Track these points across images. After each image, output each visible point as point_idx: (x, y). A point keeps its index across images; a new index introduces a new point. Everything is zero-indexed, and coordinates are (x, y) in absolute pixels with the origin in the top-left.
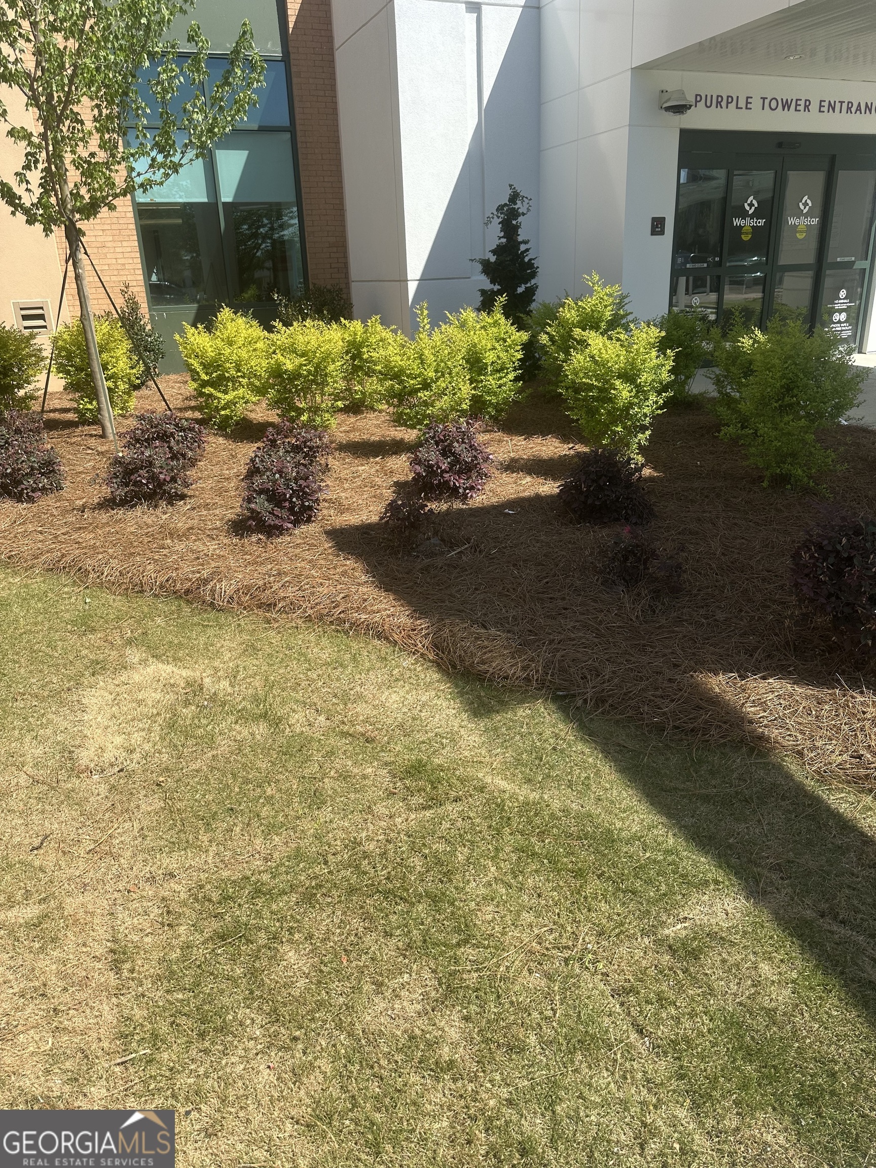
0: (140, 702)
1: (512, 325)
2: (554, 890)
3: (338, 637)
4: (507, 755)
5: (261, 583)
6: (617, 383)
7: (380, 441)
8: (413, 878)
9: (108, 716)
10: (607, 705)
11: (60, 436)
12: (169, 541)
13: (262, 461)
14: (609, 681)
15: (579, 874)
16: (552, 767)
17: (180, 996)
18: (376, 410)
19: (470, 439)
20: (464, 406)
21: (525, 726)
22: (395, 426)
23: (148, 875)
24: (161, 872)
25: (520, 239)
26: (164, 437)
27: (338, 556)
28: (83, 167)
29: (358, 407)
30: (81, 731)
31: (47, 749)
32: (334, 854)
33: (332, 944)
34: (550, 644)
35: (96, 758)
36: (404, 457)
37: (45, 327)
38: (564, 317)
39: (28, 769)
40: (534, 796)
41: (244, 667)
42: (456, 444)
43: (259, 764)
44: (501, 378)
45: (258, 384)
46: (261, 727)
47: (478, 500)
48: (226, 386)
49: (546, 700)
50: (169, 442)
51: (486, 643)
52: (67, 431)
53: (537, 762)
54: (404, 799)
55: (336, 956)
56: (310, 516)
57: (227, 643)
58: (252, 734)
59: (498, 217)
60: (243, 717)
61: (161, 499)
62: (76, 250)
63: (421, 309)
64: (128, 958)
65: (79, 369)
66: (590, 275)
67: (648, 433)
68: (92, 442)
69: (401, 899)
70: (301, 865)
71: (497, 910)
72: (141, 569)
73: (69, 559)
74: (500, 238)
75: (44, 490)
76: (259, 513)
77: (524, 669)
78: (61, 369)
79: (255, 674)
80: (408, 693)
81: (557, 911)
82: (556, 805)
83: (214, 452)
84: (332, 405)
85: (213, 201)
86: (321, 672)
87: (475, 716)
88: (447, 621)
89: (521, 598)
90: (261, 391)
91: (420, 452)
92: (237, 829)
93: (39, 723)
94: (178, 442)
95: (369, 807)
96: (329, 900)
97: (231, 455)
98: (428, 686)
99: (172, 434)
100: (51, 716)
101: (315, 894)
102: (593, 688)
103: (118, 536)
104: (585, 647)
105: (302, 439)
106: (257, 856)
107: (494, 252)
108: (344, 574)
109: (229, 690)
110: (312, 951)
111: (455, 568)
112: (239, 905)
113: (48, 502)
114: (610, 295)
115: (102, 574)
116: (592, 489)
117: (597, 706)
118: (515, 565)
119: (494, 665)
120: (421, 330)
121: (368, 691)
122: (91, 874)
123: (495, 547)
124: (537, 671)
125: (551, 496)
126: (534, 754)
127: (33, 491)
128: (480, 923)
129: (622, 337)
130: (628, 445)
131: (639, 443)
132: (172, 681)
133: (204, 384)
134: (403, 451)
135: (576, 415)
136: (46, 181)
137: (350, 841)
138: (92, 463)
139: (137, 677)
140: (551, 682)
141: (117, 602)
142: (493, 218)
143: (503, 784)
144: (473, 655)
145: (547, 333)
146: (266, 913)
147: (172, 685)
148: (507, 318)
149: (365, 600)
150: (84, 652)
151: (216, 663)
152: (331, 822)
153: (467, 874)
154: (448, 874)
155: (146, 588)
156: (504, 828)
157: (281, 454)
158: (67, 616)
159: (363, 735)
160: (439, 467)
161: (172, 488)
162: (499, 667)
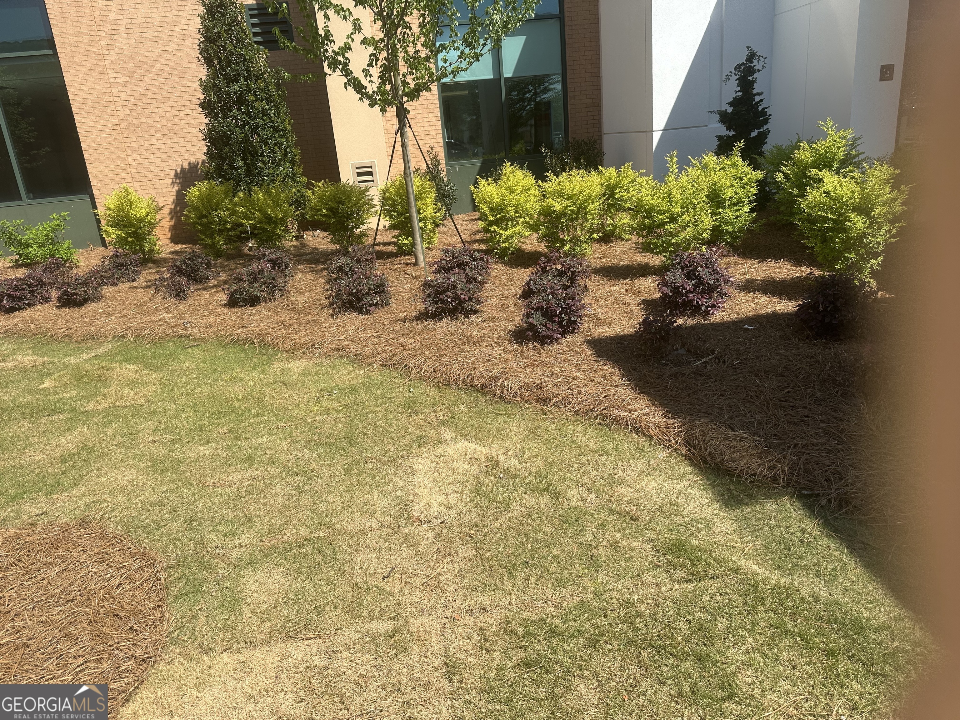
0: (454, 471)
1: (748, 165)
2: (808, 664)
3: (602, 430)
4: (757, 543)
5: (538, 382)
6: (852, 216)
7: (628, 266)
8: (679, 638)
9: (431, 479)
10: (851, 506)
11: (385, 264)
12: (467, 347)
13: (535, 284)
14: (852, 485)
15: (831, 653)
16: (800, 558)
17: (498, 707)
18: (623, 240)
19: (712, 264)
20: (705, 236)
21: (773, 519)
22: (640, 252)
23: (467, 608)
24: (477, 606)
25: (755, 92)
26: (462, 266)
27: (598, 361)
28: (410, 61)
29: (609, 237)
30: (413, 490)
31: (390, 502)
32: (611, 610)
33: (614, 683)
34: (794, 447)
35: (425, 511)
36: (650, 279)
37: (373, 181)
38: (799, 159)
39: (377, 515)
40: (785, 581)
41: (529, 449)
42: (700, 269)
43: (545, 528)
44: (737, 211)
45: (531, 222)
46: (545, 498)
47: (718, 316)
48: (507, 224)
49: (792, 497)
50: (465, 270)
51: (734, 443)
52: (389, 260)
53: (786, 552)
54: (668, 572)
55: (619, 693)
56: (574, 329)
57: (514, 429)
58: (538, 504)
59: (736, 75)
60: (531, 489)
61: (460, 313)
62: (404, 125)
63: (671, 157)
64: (457, 671)
65: (400, 214)
66: (825, 121)
67: (880, 259)
68: (408, 269)
69: (671, 654)
70: (586, 616)
71: (755, 675)
72: (449, 368)
73: (397, 358)
74: (737, 92)
75: (377, 305)
76: (536, 326)
77: (771, 468)
78: (388, 214)
79: (537, 455)
80: (664, 481)
81: (811, 683)
82: (806, 591)
83: (496, 276)
84: (590, 237)
85: (498, 77)
86: (589, 458)
87: (727, 506)
88: (698, 422)
89: (764, 405)
90: (534, 228)
91: (667, 275)
92: (533, 579)
93: (383, 481)
94: (471, 269)
95: (638, 575)
96: (610, 647)
97: (509, 278)
98: (682, 476)
99: (468, 263)
100: (391, 476)
101: (599, 641)
102: (837, 489)
103: (431, 341)
104: (828, 453)
105: (567, 266)
106: (549, 603)
107: (731, 104)
108: (604, 377)
109: (519, 467)
110: (598, 686)
111: (701, 376)
112: (539, 641)
113: (379, 314)
114: (843, 138)
115: (421, 370)
116: (829, 309)
117: (840, 506)
118: (757, 375)
119: (742, 463)
120: (670, 173)
121: (630, 476)
122: (425, 602)
123: (737, 359)
124: (783, 471)
125: (788, 314)
126: (783, 545)
127: (370, 306)
128: (741, 684)
129: (855, 174)
130: (860, 270)
131: (871, 268)
132: (476, 456)
133: (491, 224)
134: (649, 274)
135: (812, 243)
136: (383, 74)
137: (624, 601)
138: (408, 285)
139: (450, 451)
140: (796, 481)
141: (431, 392)
142: (731, 76)
143: (755, 568)
144: (722, 453)
145: (782, 172)
146: (559, 650)
147: (476, 459)
148: (744, 160)
149: (624, 400)
150: (412, 429)
151: (507, 444)
152: (607, 583)
153: (727, 641)
154: (711, 640)
155: (453, 382)
156: (758, 606)
157: (550, 278)
158: (398, 401)
159: (628, 513)
160: (684, 288)
161: (468, 305)
162: (747, 466)
